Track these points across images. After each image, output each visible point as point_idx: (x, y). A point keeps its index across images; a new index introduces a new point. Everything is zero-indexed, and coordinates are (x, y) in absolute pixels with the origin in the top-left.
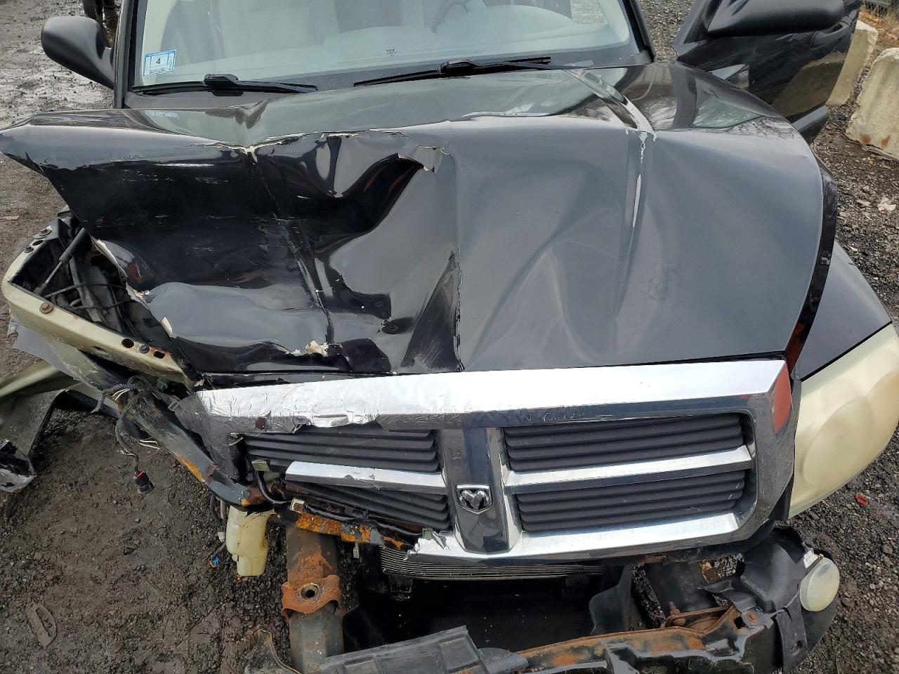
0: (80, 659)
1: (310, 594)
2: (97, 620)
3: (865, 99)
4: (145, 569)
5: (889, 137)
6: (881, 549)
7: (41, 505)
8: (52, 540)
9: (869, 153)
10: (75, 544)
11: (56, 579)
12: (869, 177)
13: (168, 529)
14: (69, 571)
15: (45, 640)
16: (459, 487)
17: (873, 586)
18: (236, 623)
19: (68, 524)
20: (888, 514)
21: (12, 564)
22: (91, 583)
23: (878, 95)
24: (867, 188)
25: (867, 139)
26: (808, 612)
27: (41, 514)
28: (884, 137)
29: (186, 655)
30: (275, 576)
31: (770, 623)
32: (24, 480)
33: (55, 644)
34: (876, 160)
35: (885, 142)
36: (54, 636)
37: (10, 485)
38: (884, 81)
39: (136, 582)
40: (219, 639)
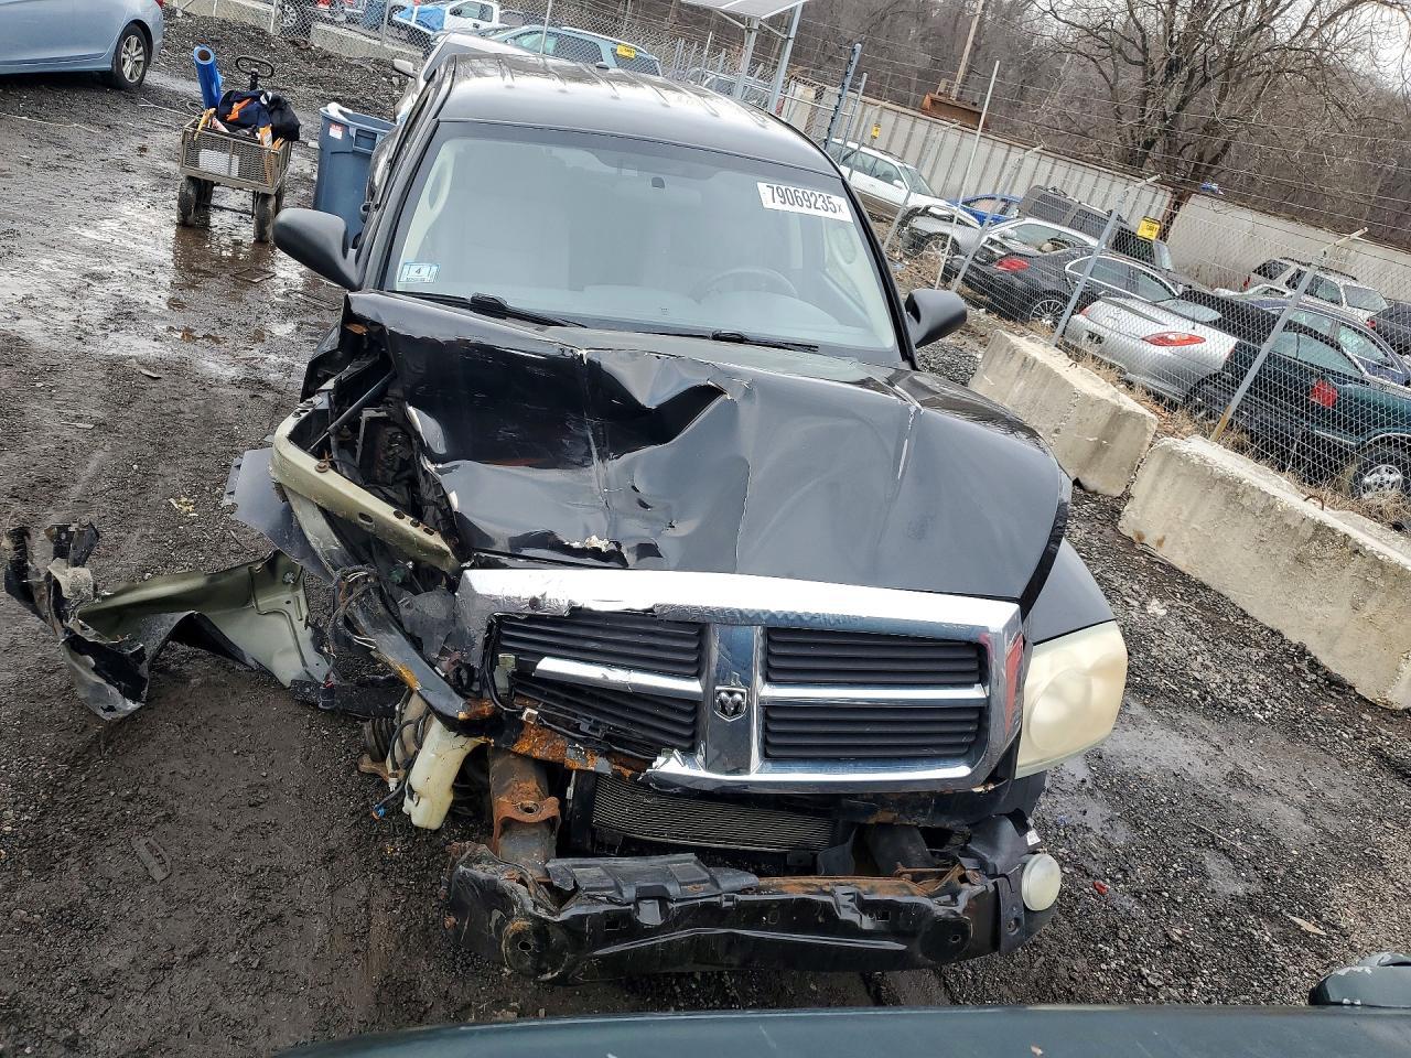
0: (203, 899)
1: (529, 810)
2: (221, 864)
3: (1139, 490)
4: (275, 825)
5: (1164, 538)
6: (1116, 934)
7: (144, 740)
8: (159, 778)
9: (1142, 553)
10: (189, 788)
11: (168, 818)
12: (1141, 577)
13: (302, 790)
14: (182, 812)
15: (158, 874)
16: (718, 688)
17: (1104, 966)
18: (386, 894)
19: (177, 763)
20: (1128, 906)
21: (112, 793)
22: (210, 827)
23: (1154, 488)
24: (1136, 587)
25: (1141, 537)
26: (1029, 910)
27: (144, 750)
28: (1160, 537)
29: (328, 915)
30: (432, 856)
31: (992, 888)
32: (131, 706)
33: (170, 880)
34: (1149, 561)
35: (1160, 543)
36: (169, 872)
37: (111, 709)
38: (1160, 472)
39: (265, 836)
40: (367, 905)
